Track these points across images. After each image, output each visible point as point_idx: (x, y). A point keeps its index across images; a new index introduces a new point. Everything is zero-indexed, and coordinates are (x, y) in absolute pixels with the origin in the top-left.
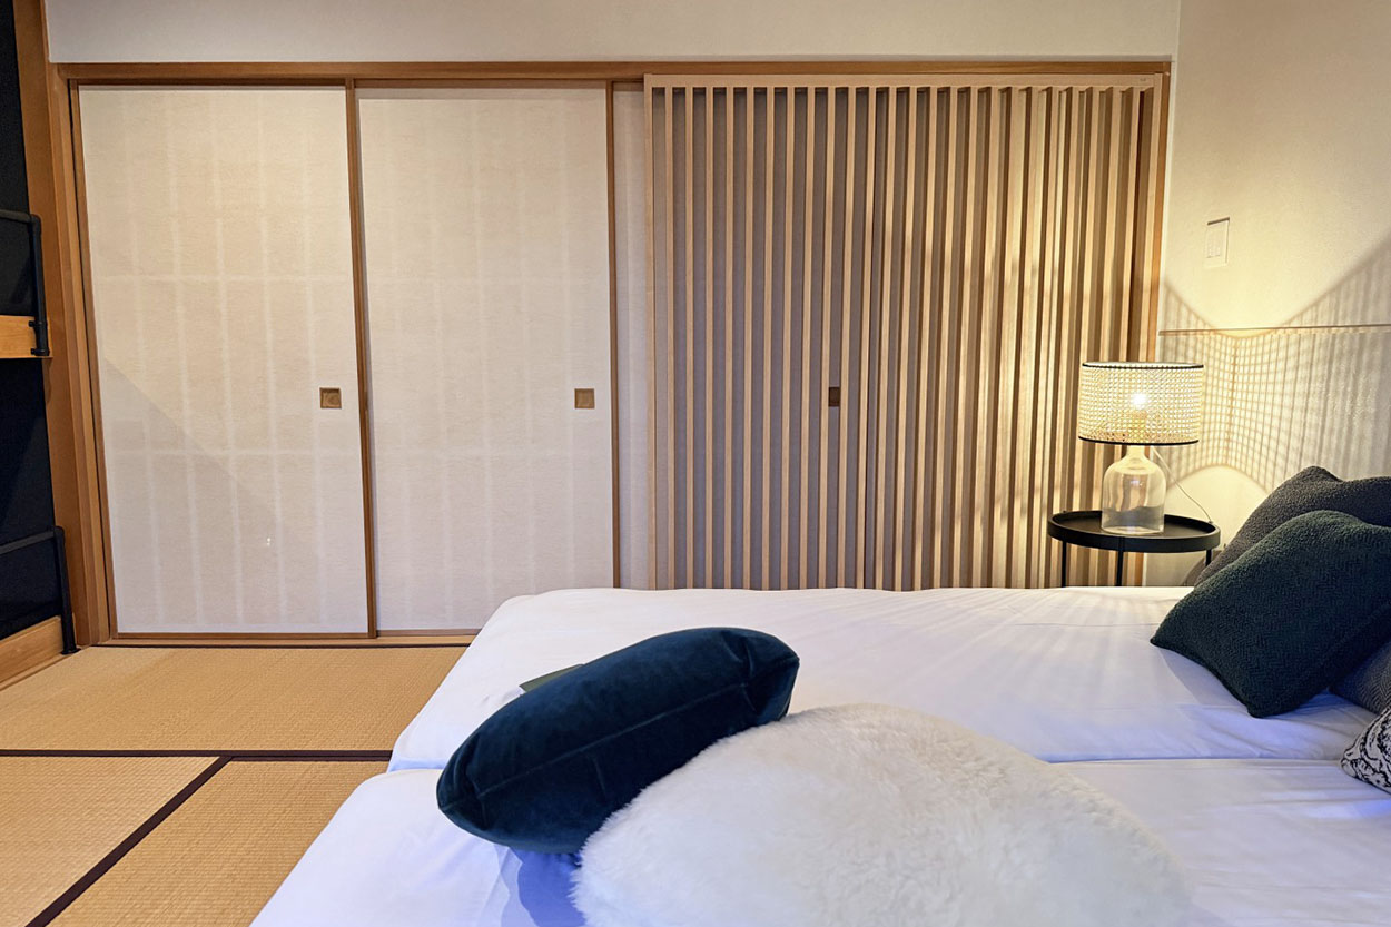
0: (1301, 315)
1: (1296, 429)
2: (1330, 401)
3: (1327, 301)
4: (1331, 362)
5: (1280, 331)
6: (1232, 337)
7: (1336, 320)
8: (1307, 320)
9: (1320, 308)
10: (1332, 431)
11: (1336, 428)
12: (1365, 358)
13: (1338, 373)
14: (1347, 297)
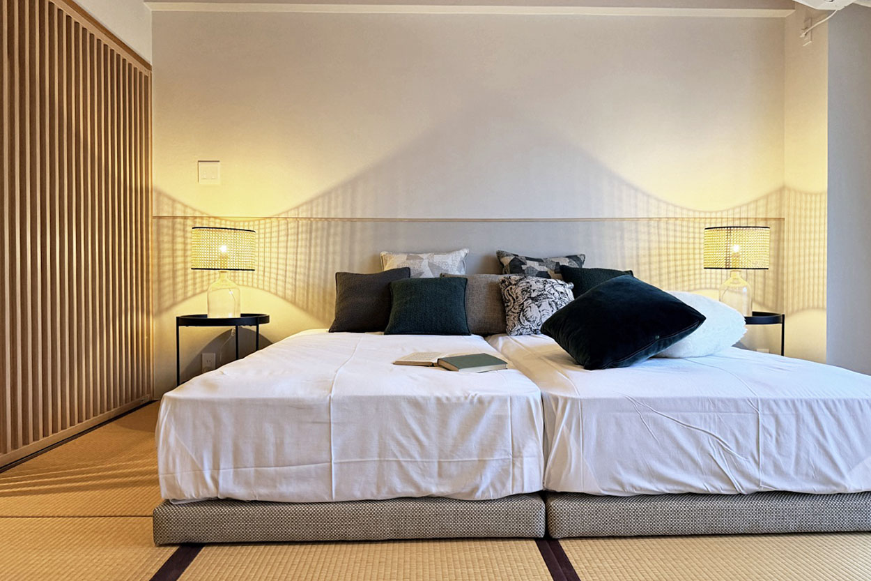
0: (287, 212)
1: (290, 262)
2: (313, 249)
3: (305, 207)
4: (311, 233)
5: (273, 220)
6: (231, 221)
7: (312, 214)
8: (292, 214)
9: (300, 210)
10: (315, 261)
11: (318, 259)
12: (332, 231)
13: (316, 237)
14: (317, 205)
